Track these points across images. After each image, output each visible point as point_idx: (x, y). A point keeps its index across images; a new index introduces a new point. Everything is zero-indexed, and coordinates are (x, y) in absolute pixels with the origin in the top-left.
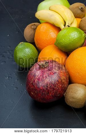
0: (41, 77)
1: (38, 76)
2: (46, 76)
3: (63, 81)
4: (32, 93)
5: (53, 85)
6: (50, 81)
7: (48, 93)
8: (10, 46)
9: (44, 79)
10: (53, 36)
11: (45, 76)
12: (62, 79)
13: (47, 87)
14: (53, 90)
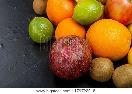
0: (67, 55)
1: (63, 54)
2: (72, 54)
3: (88, 57)
4: (58, 72)
5: (80, 62)
6: (77, 58)
7: (76, 70)
8: (19, 20)
9: (70, 56)
10: (68, 9)
11: (70, 53)
12: (88, 55)
13: (74, 64)
14: (80, 67)
